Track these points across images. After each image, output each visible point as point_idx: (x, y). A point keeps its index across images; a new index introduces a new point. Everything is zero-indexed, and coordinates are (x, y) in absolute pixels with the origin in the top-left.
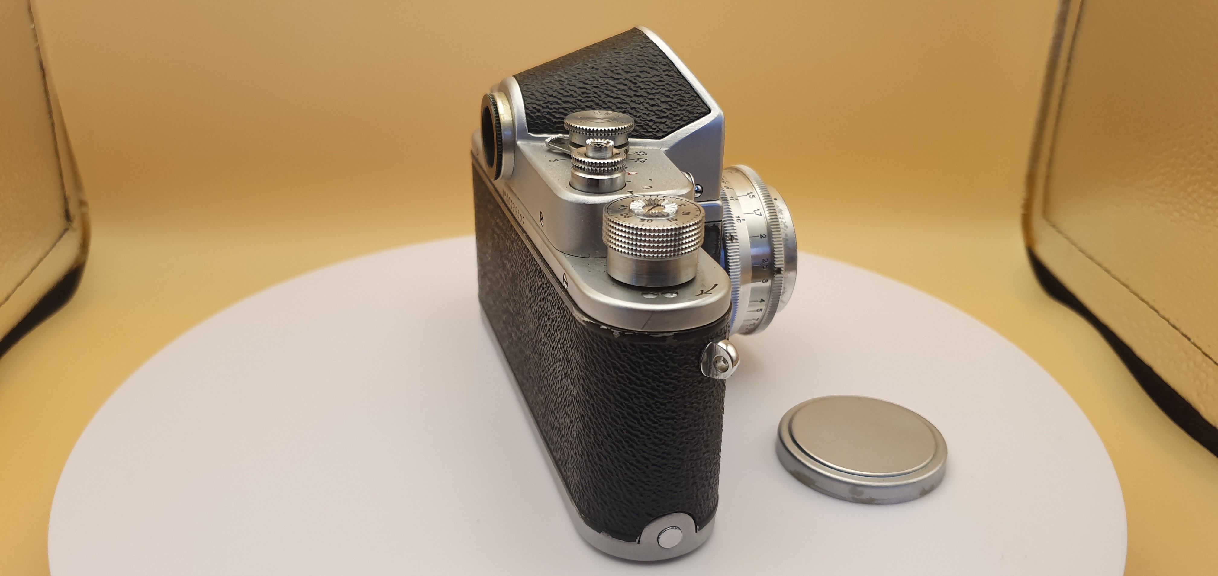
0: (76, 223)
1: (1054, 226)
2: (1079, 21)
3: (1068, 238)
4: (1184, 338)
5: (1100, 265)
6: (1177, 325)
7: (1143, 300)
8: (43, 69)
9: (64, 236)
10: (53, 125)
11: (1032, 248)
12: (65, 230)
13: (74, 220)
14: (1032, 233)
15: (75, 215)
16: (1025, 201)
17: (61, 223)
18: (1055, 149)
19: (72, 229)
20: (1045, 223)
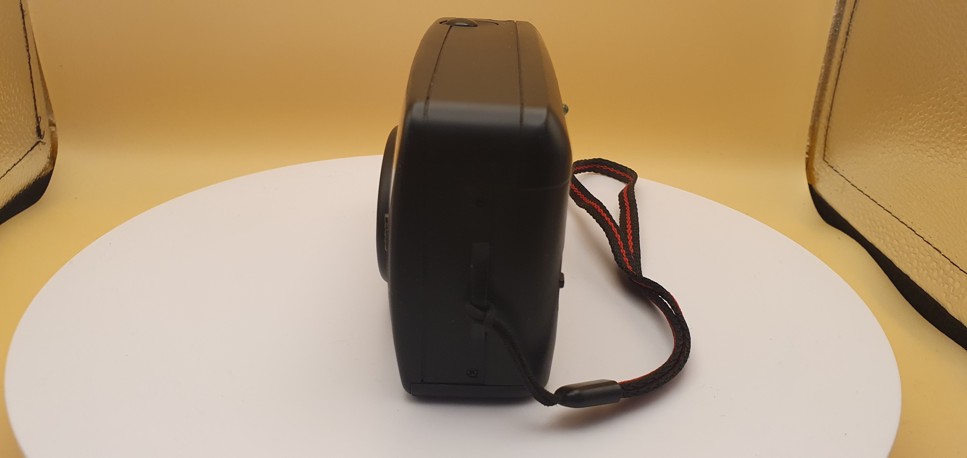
0: (46, 139)
1: (832, 168)
3: (843, 176)
4: (935, 250)
5: (869, 197)
6: (930, 242)
7: (903, 223)
9: (35, 148)
10: (29, 56)
11: (813, 185)
12: (37, 143)
13: (43, 137)
14: (814, 173)
15: (44, 132)
16: (808, 148)
17: (34, 138)
18: (834, 105)
19: (42, 142)
20: (824, 165)
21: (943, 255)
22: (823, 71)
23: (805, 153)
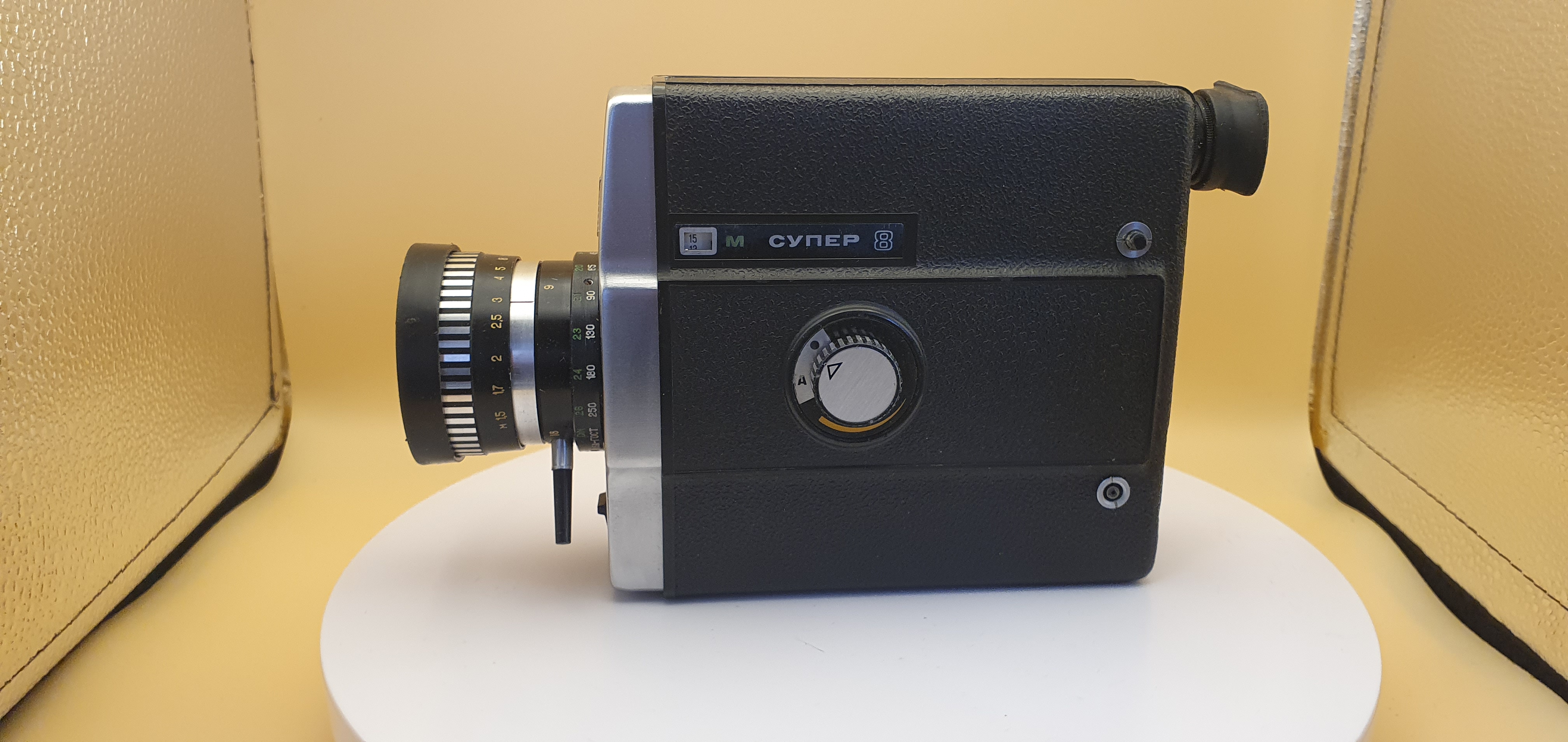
0: (279, 403)
1: (1342, 423)
2: (1355, 202)
3: (1356, 435)
4: (1470, 531)
5: (1388, 462)
6: (1463, 519)
7: (1431, 495)
8: (266, 239)
9: (268, 414)
11: (1321, 449)
12: (270, 408)
13: (277, 398)
14: (1321, 432)
15: (278, 393)
16: (1312, 398)
17: (266, 400)
18: (1340, 340)
19: (276, 407)
20: (1333, 419)
21: (1480, 537)
22: (1324, 292)
23: (1307, 405)
